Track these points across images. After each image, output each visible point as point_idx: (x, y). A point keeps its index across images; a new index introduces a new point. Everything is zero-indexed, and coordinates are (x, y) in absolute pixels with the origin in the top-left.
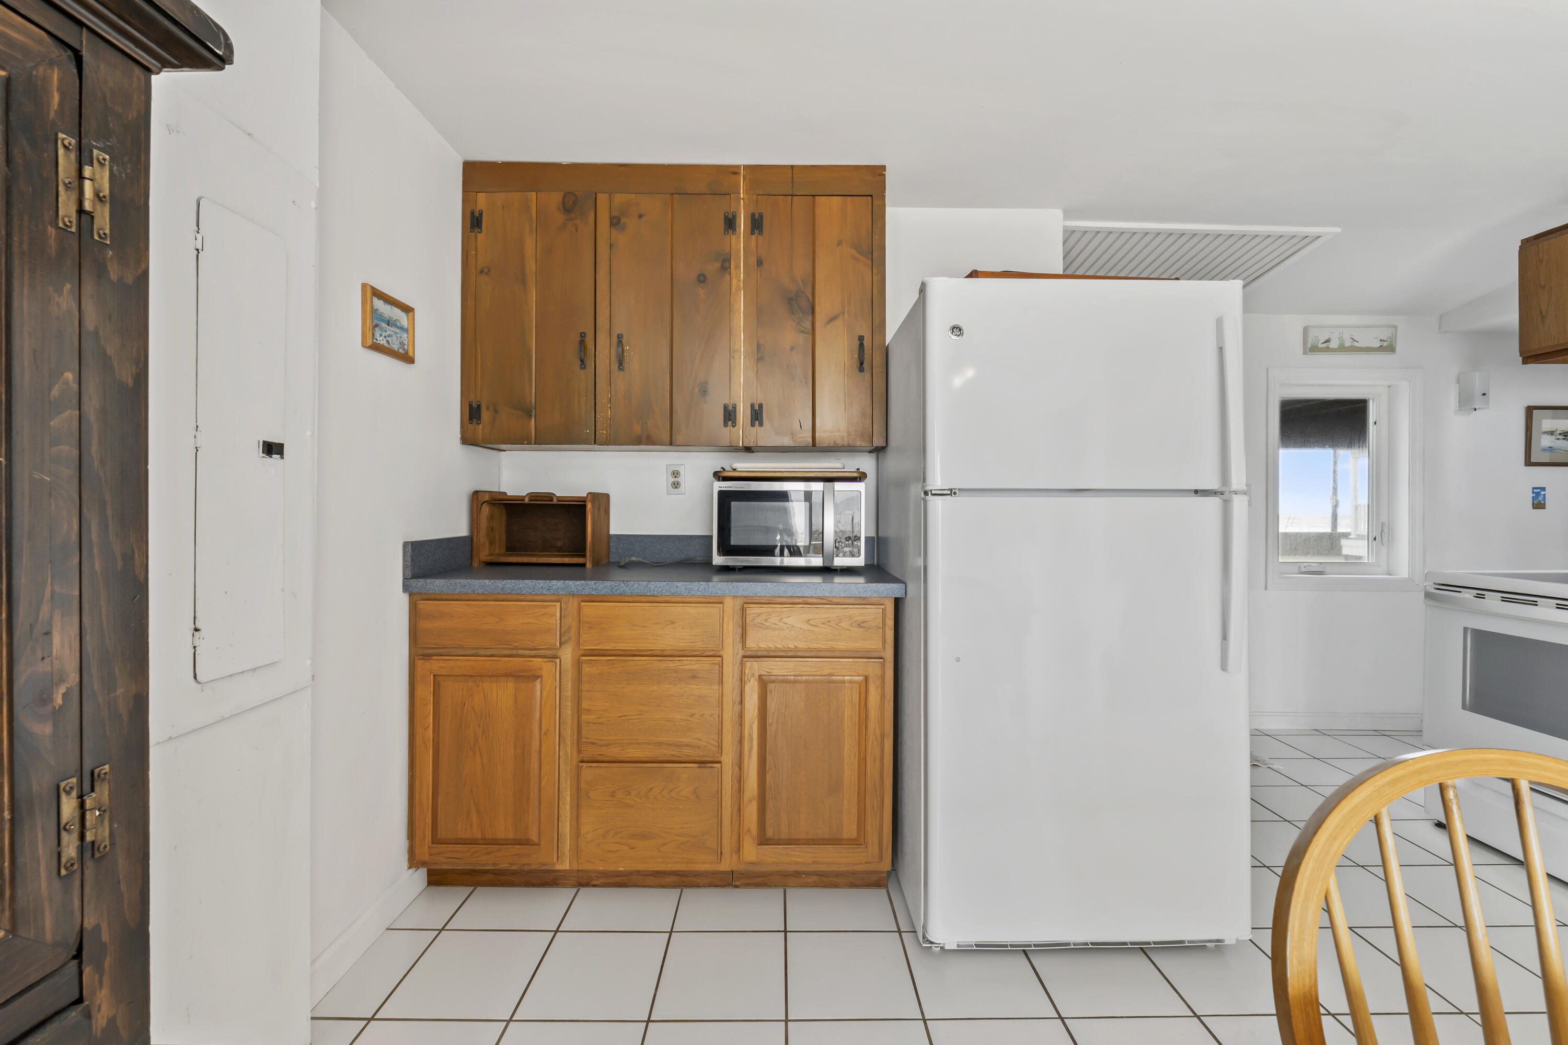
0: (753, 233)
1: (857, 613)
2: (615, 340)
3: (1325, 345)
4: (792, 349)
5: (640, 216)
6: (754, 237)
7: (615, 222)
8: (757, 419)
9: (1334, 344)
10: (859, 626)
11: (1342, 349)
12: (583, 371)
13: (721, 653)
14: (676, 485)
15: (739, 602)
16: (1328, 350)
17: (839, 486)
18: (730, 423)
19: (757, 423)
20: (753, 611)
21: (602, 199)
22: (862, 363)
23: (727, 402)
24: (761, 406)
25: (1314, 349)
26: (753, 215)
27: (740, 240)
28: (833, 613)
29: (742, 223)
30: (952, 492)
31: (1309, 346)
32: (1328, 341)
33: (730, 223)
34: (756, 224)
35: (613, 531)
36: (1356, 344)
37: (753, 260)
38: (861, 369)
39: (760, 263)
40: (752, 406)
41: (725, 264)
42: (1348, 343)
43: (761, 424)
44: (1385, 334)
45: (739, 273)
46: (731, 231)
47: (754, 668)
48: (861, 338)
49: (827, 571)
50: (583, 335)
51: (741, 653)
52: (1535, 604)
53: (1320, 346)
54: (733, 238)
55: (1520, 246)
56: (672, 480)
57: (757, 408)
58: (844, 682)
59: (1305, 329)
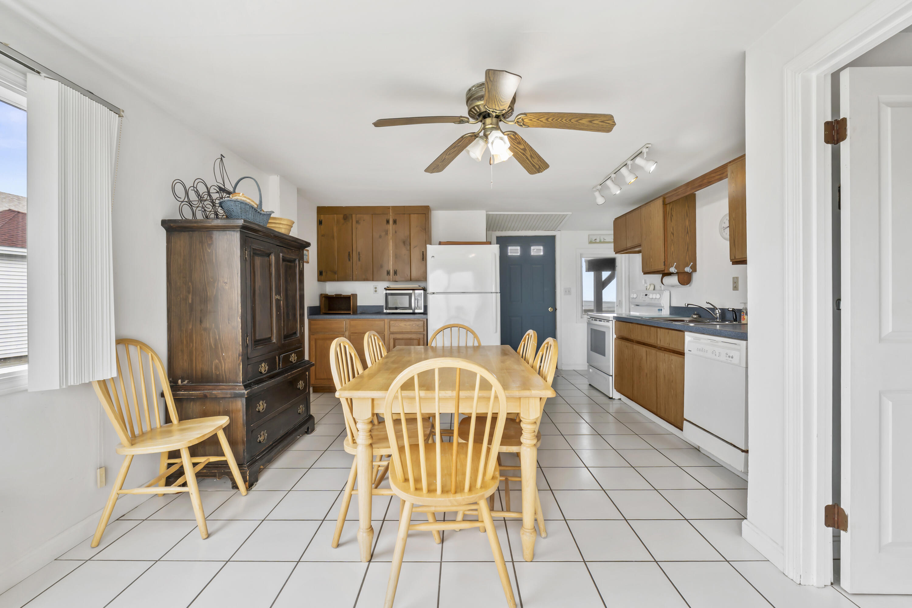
0: (394, 224)
1: (417, 323)
2: (358, 253)
3: (595, 241)
4: (405, 255)
5: (364, 220)
6: (394, 226)
7: (357, 222)
8: (395, 273)
9: (598, 241)
10: (418, 326)
11: (600, 242)
12: (349, 262)
13: (384, 333)
14: (376, 291)
15: (389, 320)
16: (596, 243)
17: (416, 291)
18: (388, 275)
19: (396, 275)
20: (392, 322)
21: (354, 216)
22: (423, 259)
23: (388, 269)
24: (396, 270)
25: (591, 242)
26: (394, 220)
27: (391, 226)
28: (412, 323)
29: (391, 222)
30: (433, 293)
31: (590, 241)
33: (388, 222)
34: (395, 222)
35: (358, 304)
36: (605, 240)
37: (394, 232)
38: (423, 260)
39: (396, 232)
40: (394, 270)
41: (387, 233)
42: (602, 241)
43: (397, 275)
45: (390, 235)
46: (388, 224)
47: (392, 336)
48: (423, 252)
49: (414, 313)
50: (349, 252)
51: (389, 333)
52: (596, 320)
53: (593, 241)
54: (389, 226)
55: (614, 221)
56: (374, 289)
57: (395, 271)
58: (414, 340)
59: (589, 235)
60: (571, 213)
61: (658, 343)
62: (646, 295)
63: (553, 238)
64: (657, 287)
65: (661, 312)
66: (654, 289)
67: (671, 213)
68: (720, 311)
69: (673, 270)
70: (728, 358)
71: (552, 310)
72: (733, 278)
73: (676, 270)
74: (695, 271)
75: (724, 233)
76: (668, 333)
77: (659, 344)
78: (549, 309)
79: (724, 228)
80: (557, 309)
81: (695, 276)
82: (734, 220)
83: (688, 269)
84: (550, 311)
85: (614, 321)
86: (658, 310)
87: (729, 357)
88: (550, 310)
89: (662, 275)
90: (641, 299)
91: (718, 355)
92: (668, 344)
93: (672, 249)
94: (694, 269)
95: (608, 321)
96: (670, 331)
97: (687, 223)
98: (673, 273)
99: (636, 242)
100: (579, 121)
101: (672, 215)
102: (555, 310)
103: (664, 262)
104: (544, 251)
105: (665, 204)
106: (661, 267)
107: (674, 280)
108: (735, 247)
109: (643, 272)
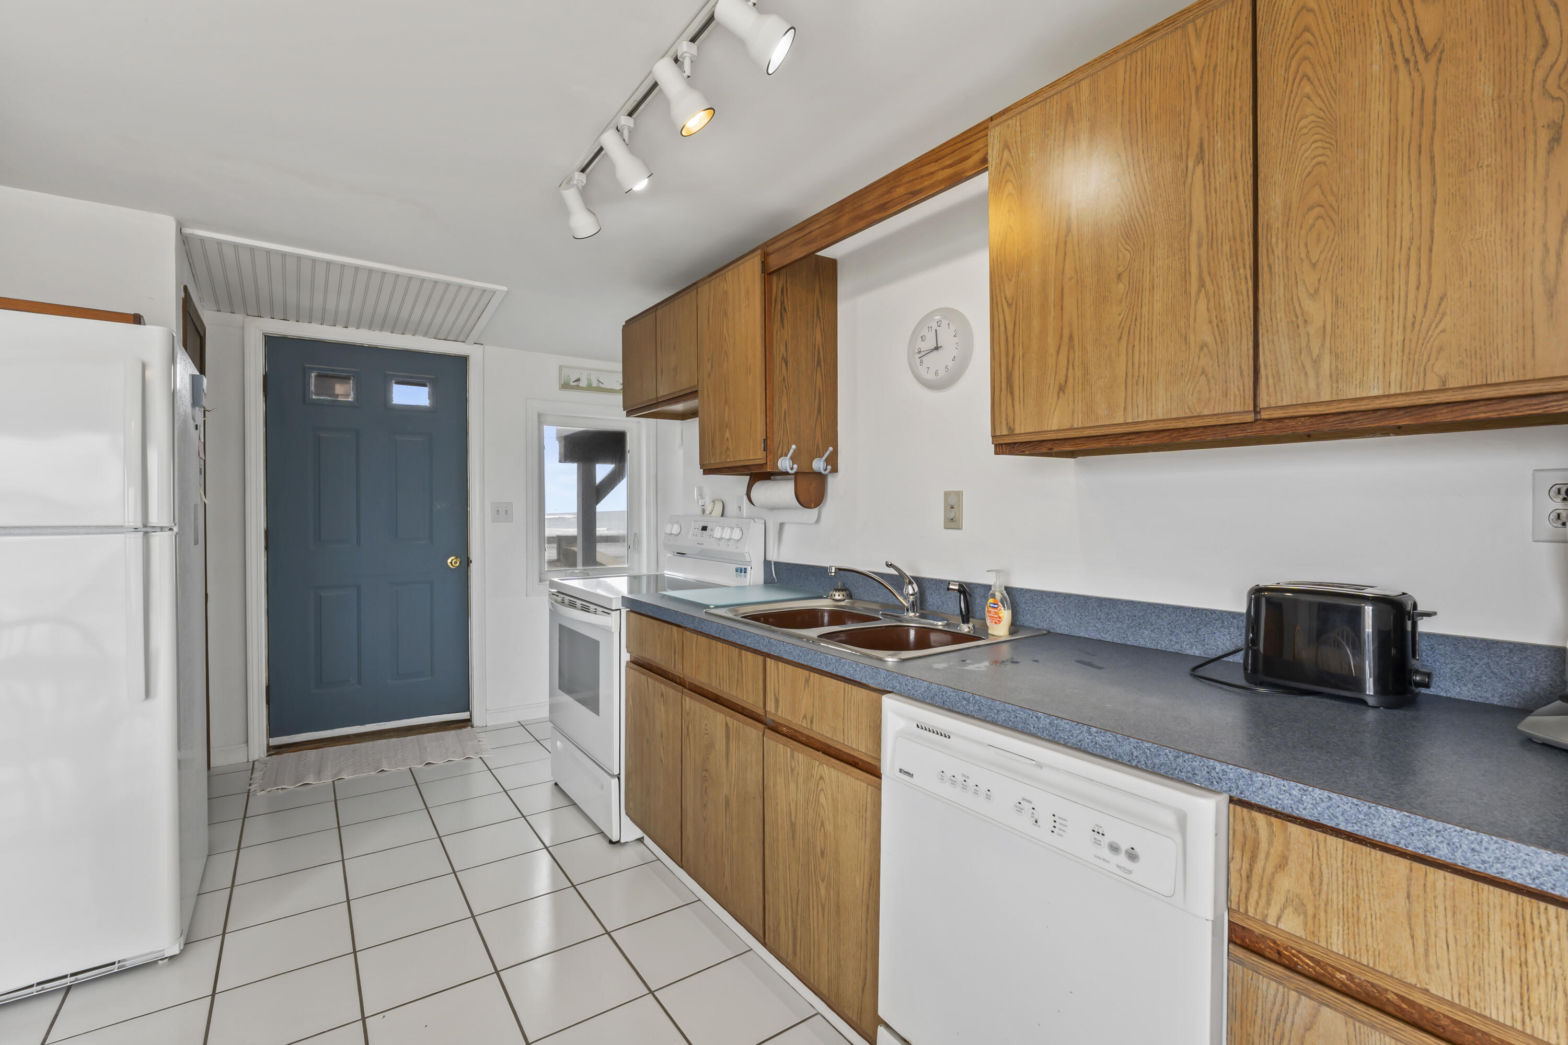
3: (575, 384)
9: (583, 383)
11: (590, 388)
16: (578, 388)
25: (565, 386)
31: (562, 382)
32: (578, 380)
36: (601, 385)
42: (594, 384)
52: (574, 606)
53: (572, 384)
59: (561, 367)
60: (505, 289)
61: (768, 709)
62: (704, 528)
63: (462, 362)
64: (731, 509)
65: (745, 577)
66: (722, 515)
67: (782, 303)
68: (916, 589)
69: (785, 464)
70: (1106, 853)
71: (456, 563)
72: (947, 494)
73: (795, 466)
74: (835, 470)
75: (920, 368)
76: (807, 681)
77: (773, 711)
78: (449, 561)
79: (920, 352)
80: (471, 562)
81: (833, 484)
83: (818, 465)
84: (449, 564)
85: (624, 611)
86: (737, 571)
87: (1114, 848)
88: (451, 563)
89: (748, 477)
90: (691, 538)
91: (1046, 822)
92: (805, 717)
93: (785, 406)
94: (833, 461)
95: (607, 611)
96: (815, 677)
97: (819, 337)
98: (787, 473)
99: (684, 382)
101: (784, 309)
102: (467, 562)
103: (765, 441)
104: (433, 395)
105: (768, 273)
106: (756, 455)
107: (783, 492)
108: (1012, 394)
109: (702, 466)
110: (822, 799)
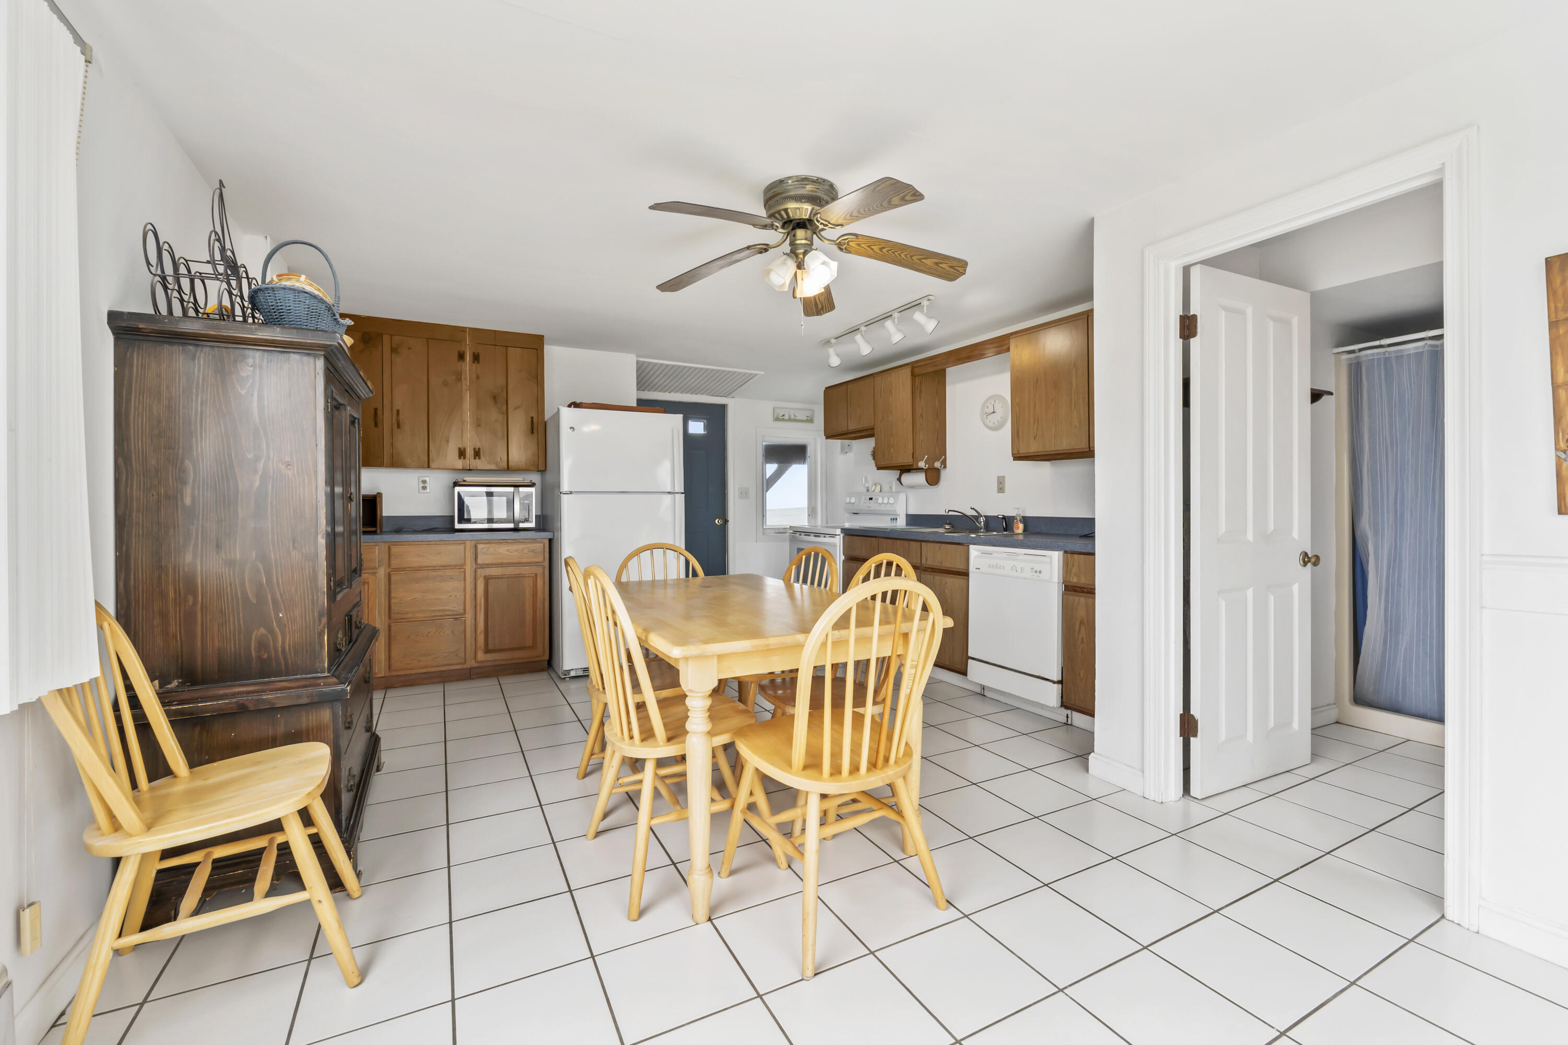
0: (474, 362)
1: (531, 546)
2: (395, 413)
3: (782, 418)
4: (496, 421)
5: (410, 349)
6: (474, 365)
7: (394, 350)
8: (477, 455)
9: (786, 417)
10: (532, 552)
11: (790, 420)
12: (376, 428)
13: (465, 567)
14: (424, 488)
15: (473, 543)
16: (783, 420)
17: (521, 489)
18: (462, 457)
19: (477, 457)
20: (480, 547)
21: (386, 338)
22: (533, 430)
23: (460, 446)
24: (479, 449)
25: (777, 419)
26: (474, 353)
27: (467, 365)
28: (521, 547)
29: (468, 357)
30: (571, 493)
31: (775, 417)
32: (784, 415)
33: (461, 356)
34: (476, 358)
35: (383, 515)
36: (796, 418)
37: (474, 376)
38: (532, 432)
39: (478, 377)
40: (474, 449)
41: (459, 377)
42: (792, 417)
43: (479, 458)
44: (809, 414)
45: (466, 383)
46: (462, 361)
47: (481, 572)
48: (532, 418)
49: (516, 530)
50: (376, 410)
51: (475, 566)
52: (809, 536)
53: (780, 418)
54: (463, 364)
55: (825, 391)
56: (421, 485)
57: (477, 450)
58: (525, 577)
59: (775, 408)
60: (763, 373)
61: (922, 562)
62: (871, 499)
63: (722, 408)
64: (886, 488)
65: (896, 522)
66: (880, 491)
67: (920, 388)
68: (984, 519)
69: (922, 464)
70: (1034, 574)
71: (721, 522)
72: (999, 477)
73: (927, 466)
74: (945, 467)
75: (986, 421)
76: (940, 548)
77: (925, 563)
78: (717, 521)
79: (986, 413)
80: (728, 521)
81: (944, 474)
82: (1018, 405)
83: (937, 465)
84: (717, 523)
85: (842, 535)
86: (891, 519)
87: (1036, 572)
88: (718, 522)
89: (899, 471)
90: (864, 504)
91: (1019, 570)
92: (939, 562)
93: (922, 437)
94: (944, 463)
95: (833, 536)
96: (943, 545)
97: (937, 403)
98: (922, 469)
99: (864, 424)
100: (922, 260)
101: (921, 391)
102: (726, 521)
103: (913, 454)
104: (706, 428)
105: (913, 376)
106: (906, 460)
107: (920, 478)
108: (1019, 438)
109: (876, 466)
110: (946, 591)
